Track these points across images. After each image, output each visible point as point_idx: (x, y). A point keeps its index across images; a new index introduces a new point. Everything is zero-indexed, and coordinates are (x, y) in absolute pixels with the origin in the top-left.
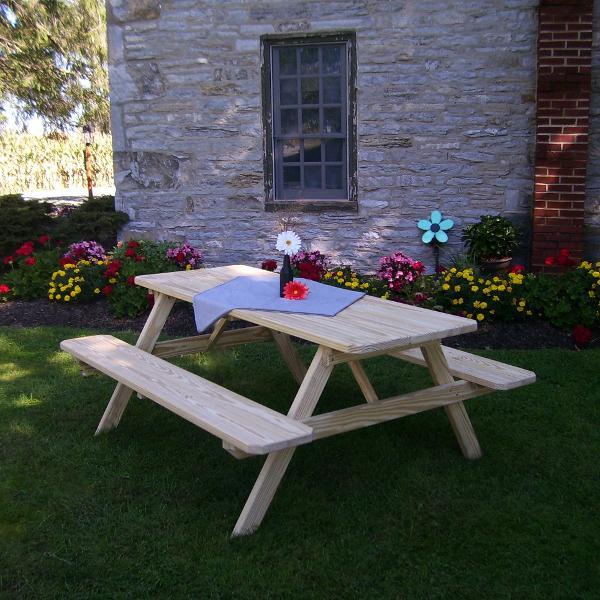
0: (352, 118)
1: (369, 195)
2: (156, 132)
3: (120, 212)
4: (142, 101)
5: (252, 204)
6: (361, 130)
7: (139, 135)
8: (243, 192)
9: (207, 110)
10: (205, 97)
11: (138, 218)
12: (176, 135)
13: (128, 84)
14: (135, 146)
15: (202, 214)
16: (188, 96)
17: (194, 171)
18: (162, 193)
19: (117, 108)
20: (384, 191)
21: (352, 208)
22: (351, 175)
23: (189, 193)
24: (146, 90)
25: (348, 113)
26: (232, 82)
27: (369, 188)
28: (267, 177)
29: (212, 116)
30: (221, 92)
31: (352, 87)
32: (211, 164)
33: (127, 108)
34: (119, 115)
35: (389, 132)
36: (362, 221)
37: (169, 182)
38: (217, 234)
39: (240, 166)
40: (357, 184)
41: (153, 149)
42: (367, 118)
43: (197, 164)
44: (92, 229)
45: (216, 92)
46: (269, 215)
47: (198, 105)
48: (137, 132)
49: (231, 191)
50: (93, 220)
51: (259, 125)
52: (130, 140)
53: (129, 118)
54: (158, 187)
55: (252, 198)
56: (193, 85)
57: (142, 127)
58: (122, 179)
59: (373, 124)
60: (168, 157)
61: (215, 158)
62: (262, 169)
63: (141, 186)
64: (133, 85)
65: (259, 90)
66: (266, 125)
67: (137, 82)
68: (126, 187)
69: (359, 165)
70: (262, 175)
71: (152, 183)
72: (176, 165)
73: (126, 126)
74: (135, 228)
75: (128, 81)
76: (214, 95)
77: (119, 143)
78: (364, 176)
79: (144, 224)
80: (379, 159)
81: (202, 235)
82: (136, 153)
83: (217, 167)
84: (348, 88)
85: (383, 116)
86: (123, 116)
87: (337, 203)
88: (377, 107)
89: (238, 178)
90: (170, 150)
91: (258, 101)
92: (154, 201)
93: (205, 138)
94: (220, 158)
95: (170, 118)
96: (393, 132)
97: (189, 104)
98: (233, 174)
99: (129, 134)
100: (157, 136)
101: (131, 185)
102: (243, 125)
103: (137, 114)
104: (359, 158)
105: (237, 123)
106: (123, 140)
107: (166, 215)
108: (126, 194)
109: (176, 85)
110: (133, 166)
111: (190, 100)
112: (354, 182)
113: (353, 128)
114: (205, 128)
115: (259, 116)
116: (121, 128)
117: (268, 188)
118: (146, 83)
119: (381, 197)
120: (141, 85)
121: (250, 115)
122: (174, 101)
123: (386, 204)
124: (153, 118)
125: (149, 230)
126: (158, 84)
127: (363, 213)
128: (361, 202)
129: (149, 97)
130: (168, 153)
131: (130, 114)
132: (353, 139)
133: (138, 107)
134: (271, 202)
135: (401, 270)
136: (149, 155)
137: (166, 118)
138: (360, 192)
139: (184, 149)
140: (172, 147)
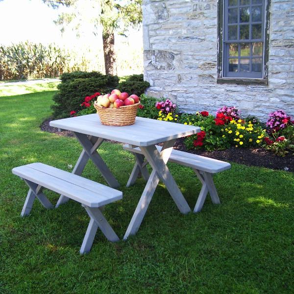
0: (267, 30)
1: (275, 75)
2: (164, 40)
3: (146, 82)
4: (158, 23)
5: (211, 79)
6: (272, 37)
7: (156, 41)
8: (207, 72)
9: (189, 28)
10: (188, 20)
11: (154, 85)
12: (174, 41)
13: (152, 15)
14: (154, 47)
15: (185, 84)
16: (180, 20)
17: (182, 61)
18: (166, 72)
19: (146, 27)
20: (284, 73)
21: (265, 83)
22: (265, 64)
23: (179, 73)
24: (160, 17)
25: (265, 28)
26: (202, 11)
27: (275, 72)
28: (219, 65)
29: (192, 30)
30: (196, 17)
31: (268, 12)
32: (190, 57)
33: (150, 27)
34: (147, 31)
35: (288, 38)
36: (269, 91)
37: (170, 66)
38: (192, 95)
39: (205, 58)
40: (268, 69)
41: (162, 49)
42: (275, 30)
43: (183, 57)
44: (130, 90)
45: (194, 17)
46: (219, 85)
47: (185, 25)
48: (155, 40)
49: (200, 72)
50: (131, 85)
51: (216, 35)
52: (152, 44)
53: (152, 33)
54: (164, 69)
55: (210, 76)
56: (182, 14)
57: (157, 37)
58: (147, 64)
59: (279, 34)
60: (169, 53)
61: (192, 54)
62: (216, 60)
63: (156, 68)
64: (154, 15)
65: (216, 15)
66: (219, 35)
67: (156, 13)
68: (149, 69)
69: (270, 58)
70: (216, 63)
71: (161, 67)
72: (173, 58)
73: (150, 37)
74: (152, 90)
75: (151, 13)
76: (193, 19)
77: (146, 46)
78: (272, 65)
79: (157, 88)
80: (281, 54)
81: (185, 95)
82: (154, 51)
83: (194, 59)
84: (266, 12)
85: (285, 28)
86: (148, 31)
87: (256, 80)
88: (282, 23)
89: (204, 65)
90: (171, 49)
91: (216, 21)
92: (162, 76)
93: (188, 43)
94: (195, 54)
95: (171, 32)
96: (291, 38)
97: (180, 24)
98: (202, 62)
99: (152, 41)
100: (165, 42)
101: (151, 68)
102: (208, 36)
103: (155, 30)
104: (270, 54)
105: (204, 34)
106: (148, 44)
107: (167, 84)
108: (149, 73)
109: (175, 14)
110: (153, 57)
111: (181, 22)
112: (267, 68)
113: (267, 36)
114: (187, 37)
115: (216, 30)
116: (148, 38)
117: (219, 71)
118: (160, 14)
119: (282, 77)
120: (157, 15)
121: (211, 29)
122: (173, 23)
123: (284, 81)
124: (163, 32)
125: (159, 92)
126: (165, 14)
127: (271, 86)
128: (270, 80)
129: (161, 21)
130: (170, 51)
131: (152, 30)
132: (267, 43)
133: (156, 26)
134: (221, 79)
135: (279, 121)
136: (160, 52)
137: (169, 33)
138: (270, 74)
139: (177, 48)
140: (171, 48)
